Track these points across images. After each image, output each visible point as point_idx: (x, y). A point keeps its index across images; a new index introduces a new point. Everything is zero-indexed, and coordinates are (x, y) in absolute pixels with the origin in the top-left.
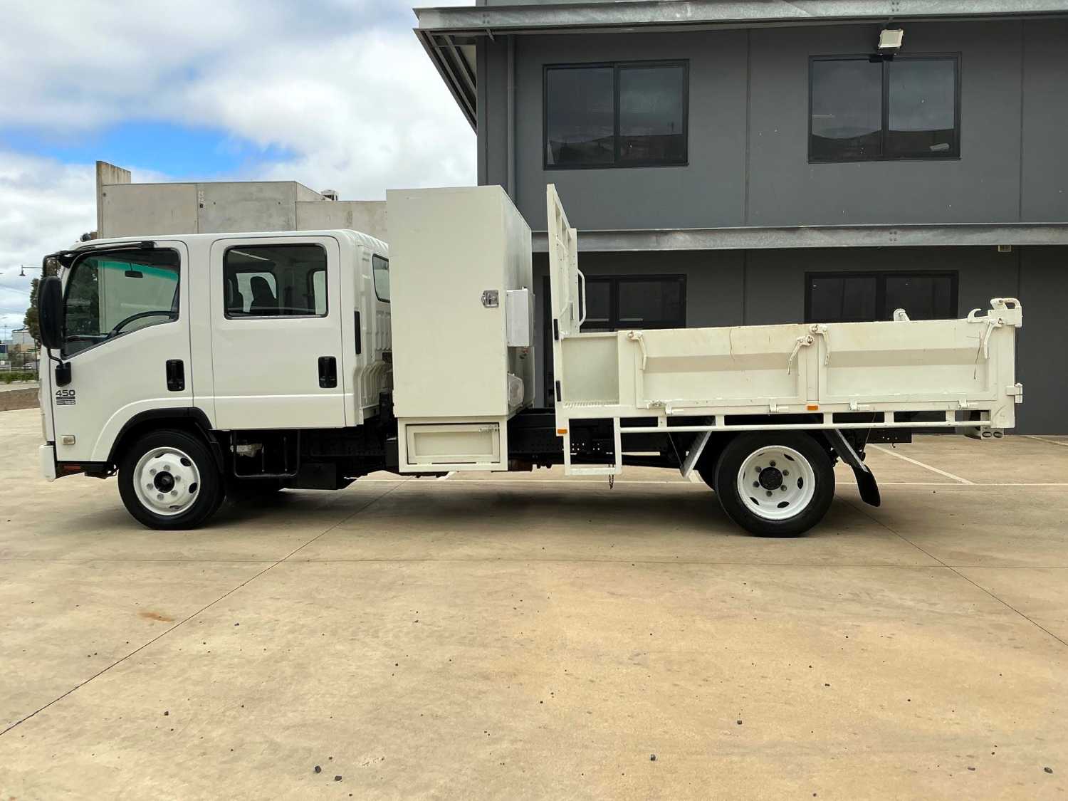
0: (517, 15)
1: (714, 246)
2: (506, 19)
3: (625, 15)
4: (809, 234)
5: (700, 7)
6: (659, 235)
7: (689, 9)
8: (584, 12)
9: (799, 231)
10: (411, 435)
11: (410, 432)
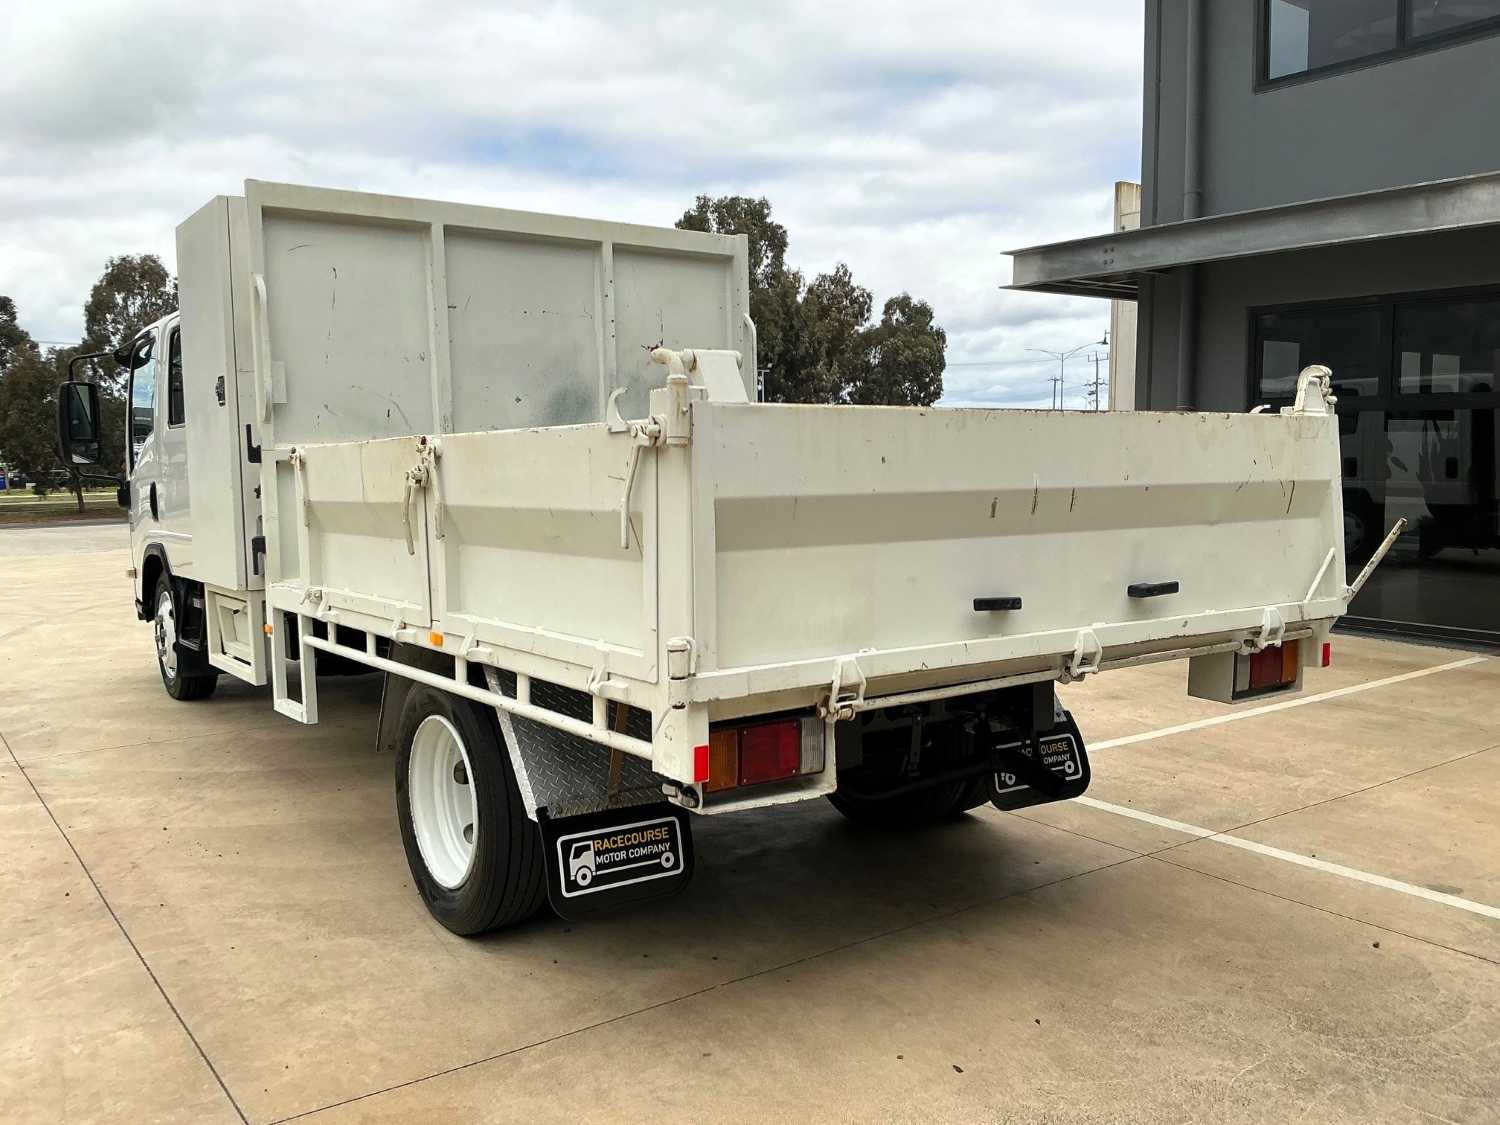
6: (1431, 195)
10: (219, 609)
11: (218, 604)
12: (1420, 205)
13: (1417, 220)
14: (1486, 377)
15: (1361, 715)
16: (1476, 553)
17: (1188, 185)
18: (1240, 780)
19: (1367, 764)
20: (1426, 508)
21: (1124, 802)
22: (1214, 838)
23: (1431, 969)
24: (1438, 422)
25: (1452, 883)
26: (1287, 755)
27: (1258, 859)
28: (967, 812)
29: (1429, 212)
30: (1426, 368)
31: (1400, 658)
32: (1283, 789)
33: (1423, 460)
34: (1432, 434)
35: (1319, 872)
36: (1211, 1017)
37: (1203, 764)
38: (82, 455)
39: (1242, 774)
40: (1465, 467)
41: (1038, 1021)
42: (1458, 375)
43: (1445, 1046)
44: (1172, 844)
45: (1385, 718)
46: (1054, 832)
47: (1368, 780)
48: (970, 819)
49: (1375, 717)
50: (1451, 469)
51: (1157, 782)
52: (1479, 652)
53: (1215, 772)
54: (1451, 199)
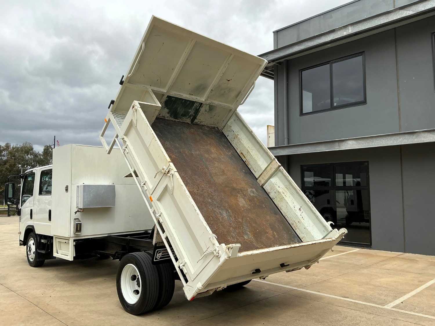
0: (278, 53)
1: (368, 146)
2: (274, 56)
3: (321, 40)
4: (423, 135)
5: (355, 26)
6: (339, 142)
7: (350, 29)
8: (304, 44)
9: (417, 134)
10: (57, 242)
11: (57, 241)
12: (337, 144)
13: (337, 148)
14: (359, 180)
15: (330, 263)
16: (360, 224)
17: (286, 136)
18: (304, 277)
19: (331, 273)
20: (346, 212)
21: (278, 283)
22: (298, 289)
23: (341, 311)
24: (348, 191)
25: (347, 296)
26: (314, 272)
27: (307, 293)
28: (243, 286)
29: (339, 146)
30: (344, 178)
31: (341, 250)
32: (313, 279)
33: (345, 200)
34: (347, 194)
35: (320, 295)
36: (298, 321)
37: (295, 274)
38: (9, 202)
39: (304, 276)
40: (356, 202)
41: (264, 324)
42: (352, 179)
43: (343, 324)
44: (289, 291)
45: (336, 264)
46: (263, 290)
47: (332, 277)
48: (244, 287)
49: (333, 263)
50: (352, 202)
51: (285, 278)
52: (358, 248)
53: (298, 276)
54: (344, 143)
